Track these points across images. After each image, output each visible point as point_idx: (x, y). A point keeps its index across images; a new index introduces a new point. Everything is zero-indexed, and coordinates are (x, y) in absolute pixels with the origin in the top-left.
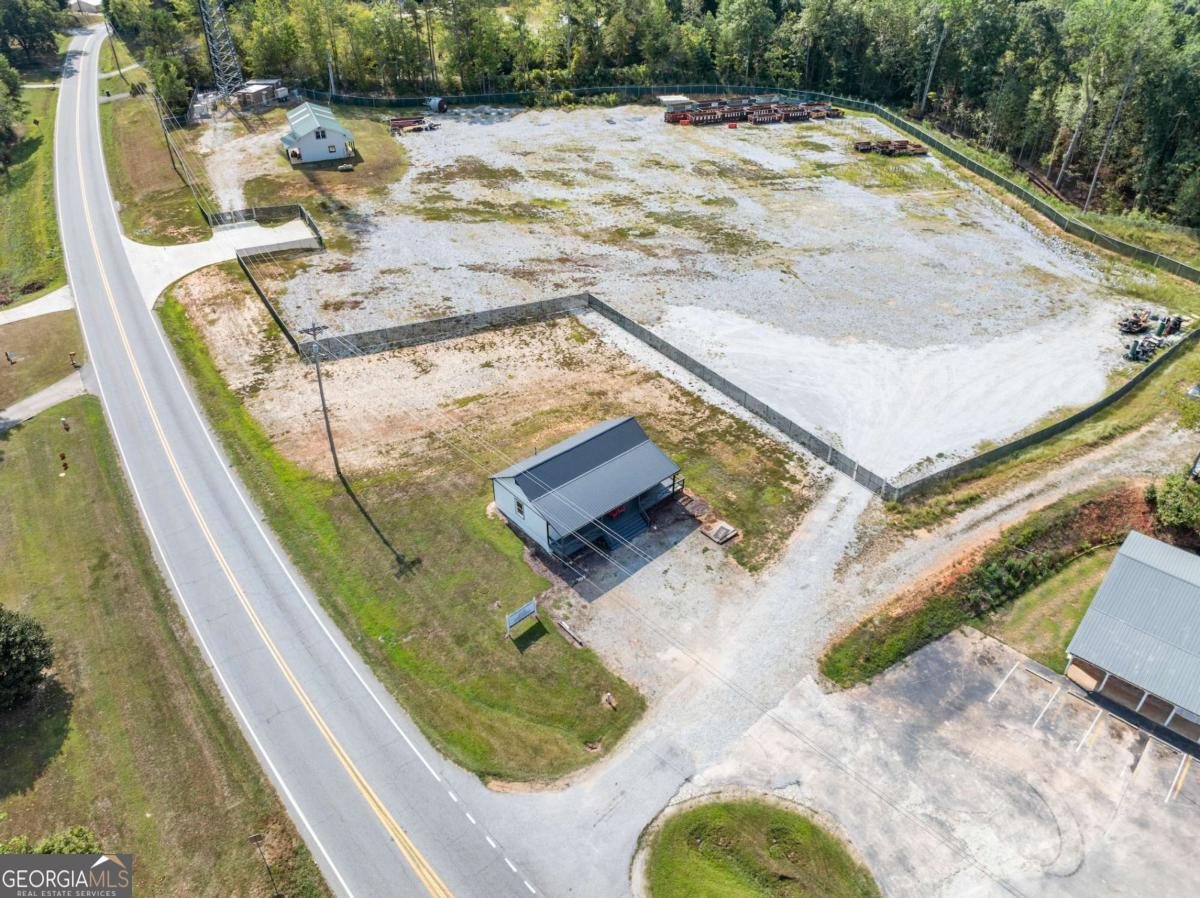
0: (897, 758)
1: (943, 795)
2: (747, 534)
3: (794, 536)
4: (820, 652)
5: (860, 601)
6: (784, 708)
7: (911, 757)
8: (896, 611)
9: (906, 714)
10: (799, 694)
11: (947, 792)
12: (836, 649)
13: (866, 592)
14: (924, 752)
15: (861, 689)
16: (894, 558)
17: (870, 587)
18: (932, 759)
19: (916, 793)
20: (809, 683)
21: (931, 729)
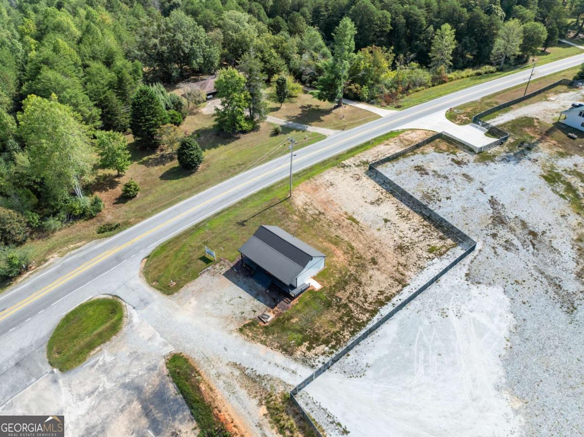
0: (127, 381)
1: (105, 396)
2: (266, 327)
3: (264, 347)
4: (186, 354)
5: (213, 372)
6: (159, 339)
7: (125, 386)
8: (203, 387)
9: (148, 389)
10: (165, 345)
11: (106, 398)
12: (186, 360)
13: (219, 376)
14: (127, 392)
15: (166, 372)
16: (243, 393)
17: (222, 377)
18: (123, 396)
19: (109, 385)
20: (170, 349)
21: (138, 398)
